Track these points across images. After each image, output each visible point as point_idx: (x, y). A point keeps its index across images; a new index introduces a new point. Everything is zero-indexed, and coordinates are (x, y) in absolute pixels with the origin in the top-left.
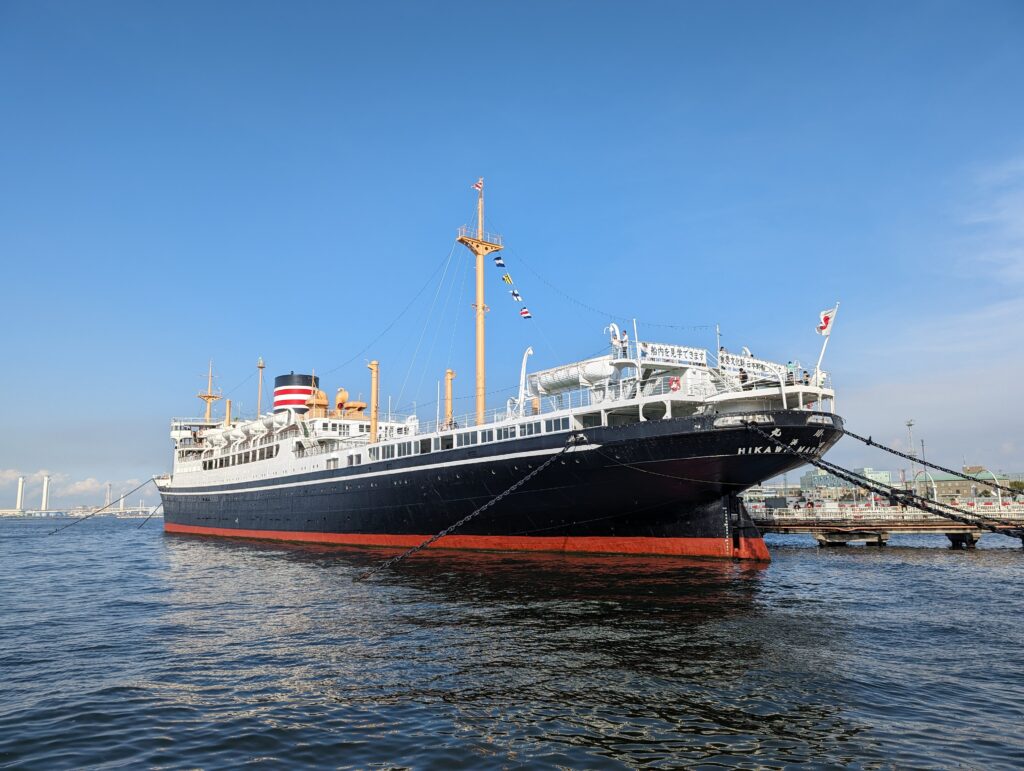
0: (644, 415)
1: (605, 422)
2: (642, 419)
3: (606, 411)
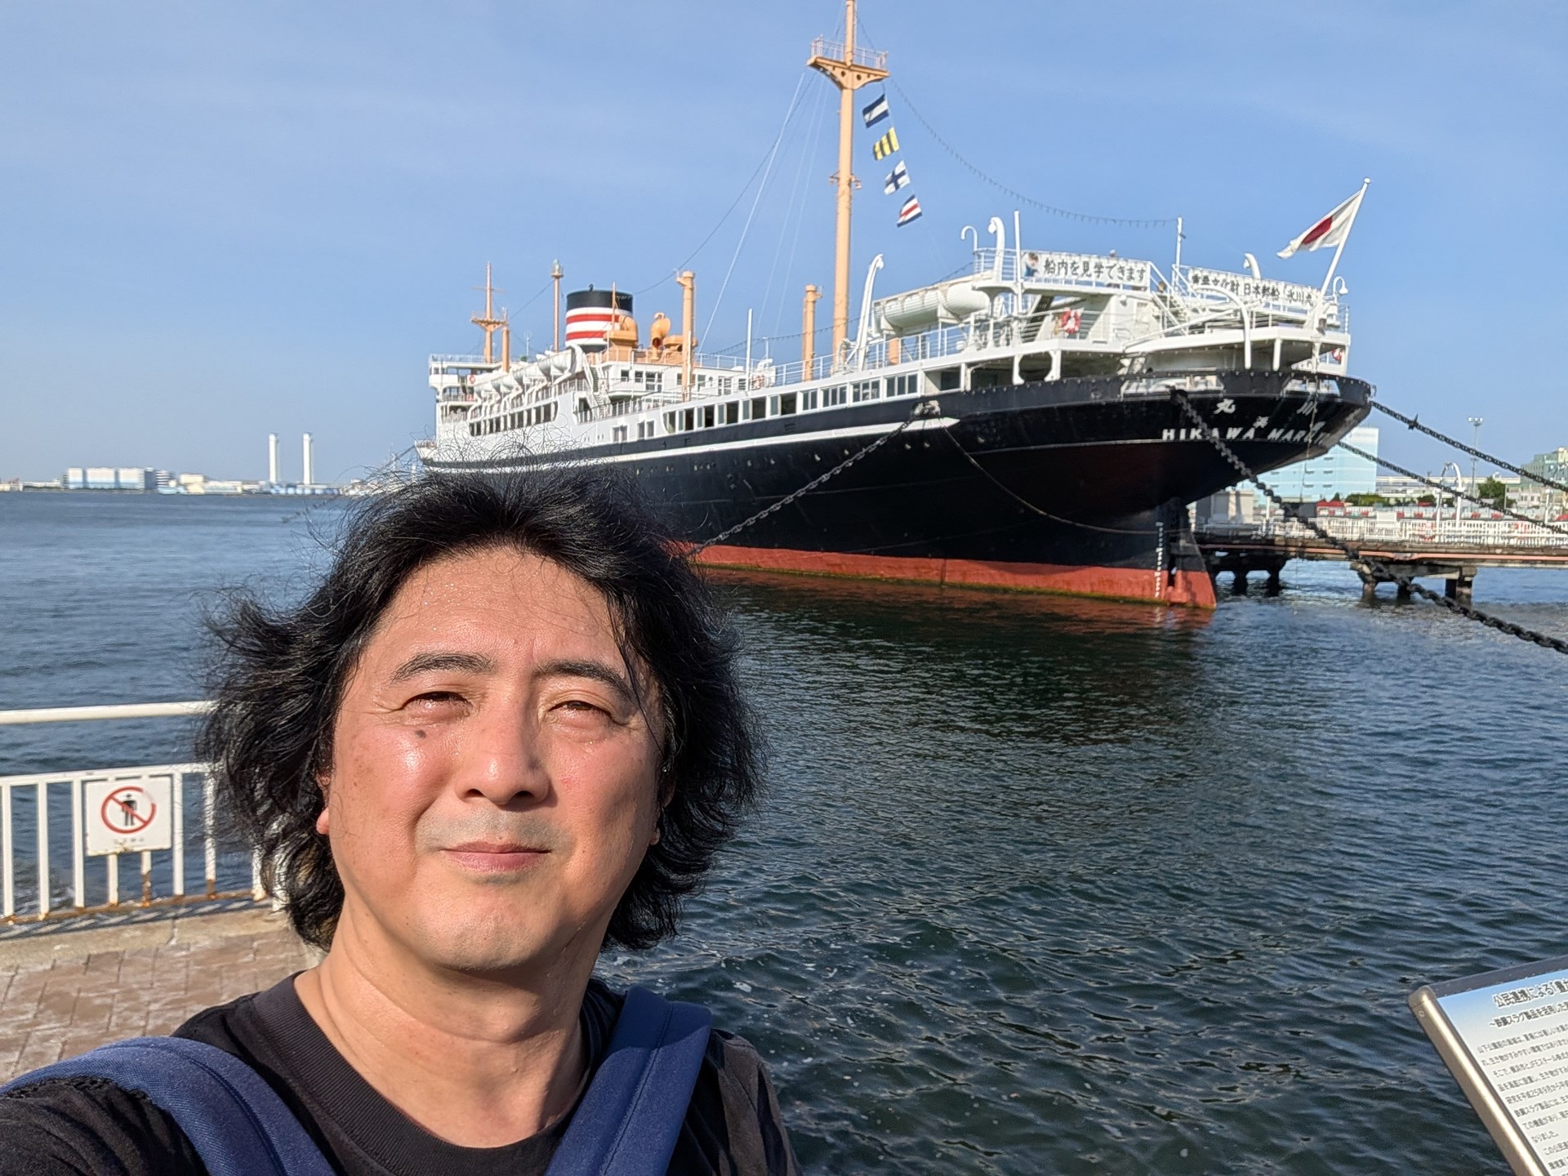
0: (1022, 374)
1: (965, 383)
2: (1017, 380)
3: (969, 365)
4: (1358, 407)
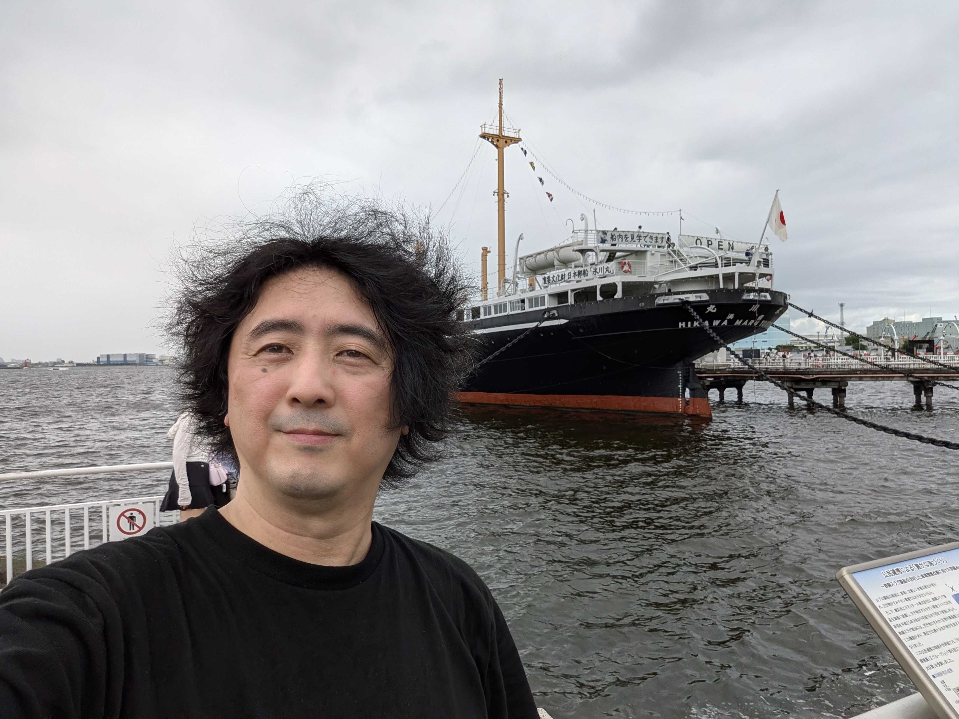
1: (571, 300)
2: (599, 298)
3: (573, 290)
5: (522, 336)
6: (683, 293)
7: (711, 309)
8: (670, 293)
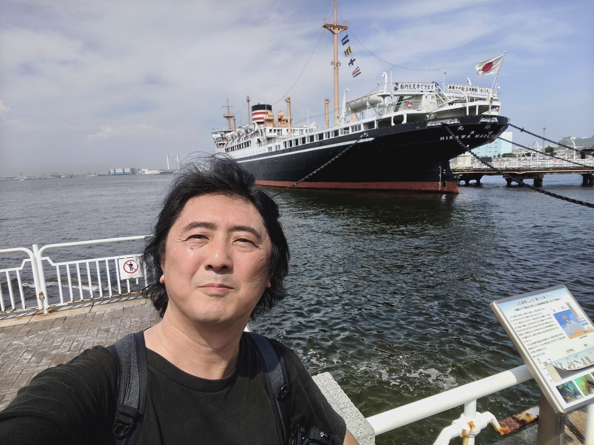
1: (376, 126)
2: (393, 124)
3: (377, 120)
4: (504, 125)
5: (347, 149)
6: (443, 119)
7: (461, 128)
8: (435, 119)
